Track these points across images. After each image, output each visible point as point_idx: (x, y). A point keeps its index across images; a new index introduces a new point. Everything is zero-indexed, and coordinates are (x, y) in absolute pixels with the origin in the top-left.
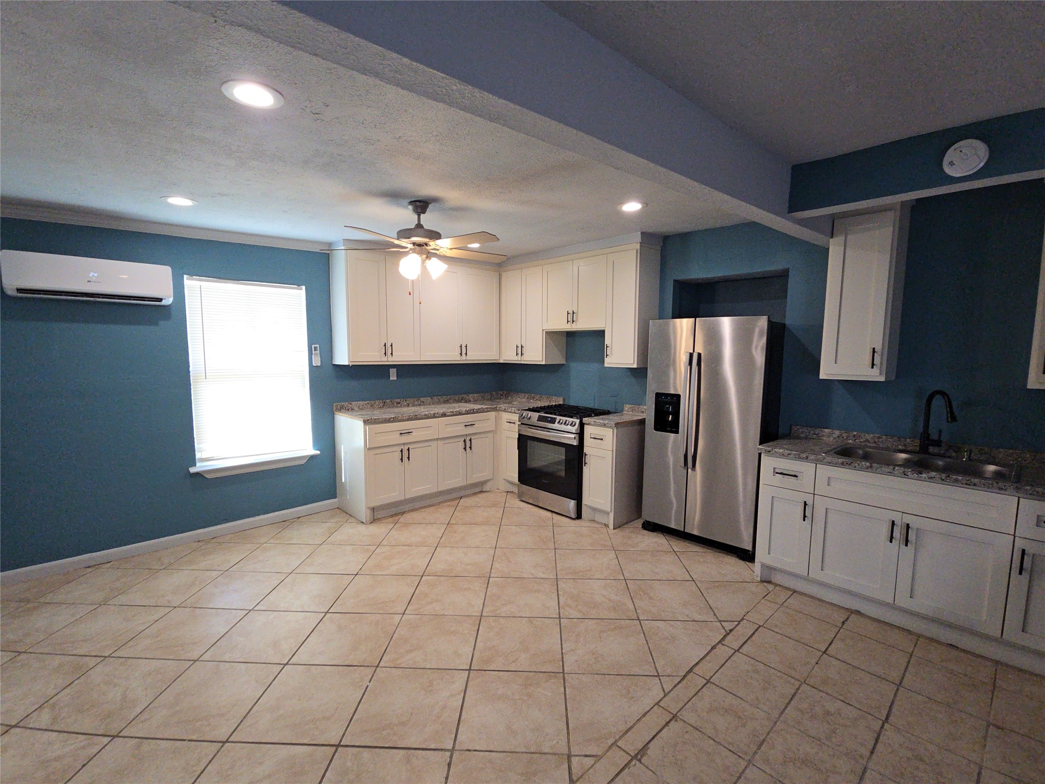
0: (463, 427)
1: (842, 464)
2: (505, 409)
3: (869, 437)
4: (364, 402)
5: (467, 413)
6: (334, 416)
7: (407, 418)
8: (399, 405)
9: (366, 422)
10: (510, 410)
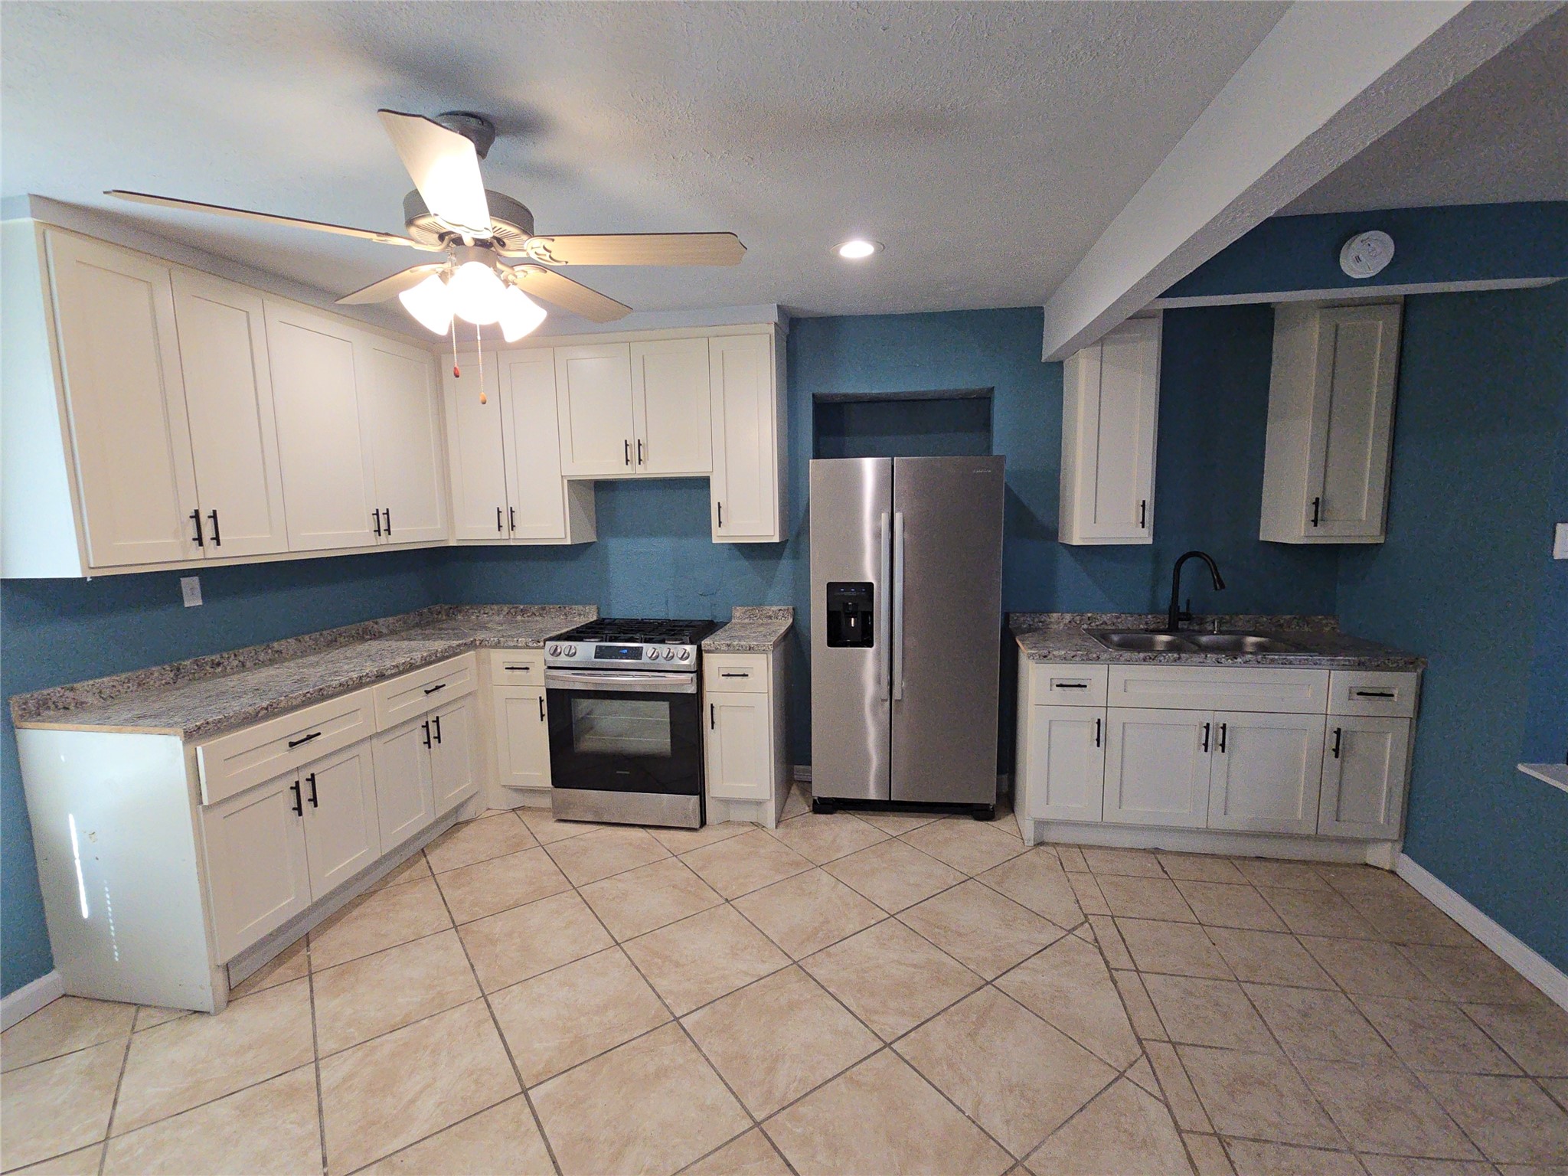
0: (421, 697)
1: (1145, 660)
2: (499, 642)
3: (1105, 618)
4: (114, 678)
5: (427, 662)
6: (14, 737)
7: (299, 700)
8: (219, 669)
9: (191, 736)
10: (512, 644)
